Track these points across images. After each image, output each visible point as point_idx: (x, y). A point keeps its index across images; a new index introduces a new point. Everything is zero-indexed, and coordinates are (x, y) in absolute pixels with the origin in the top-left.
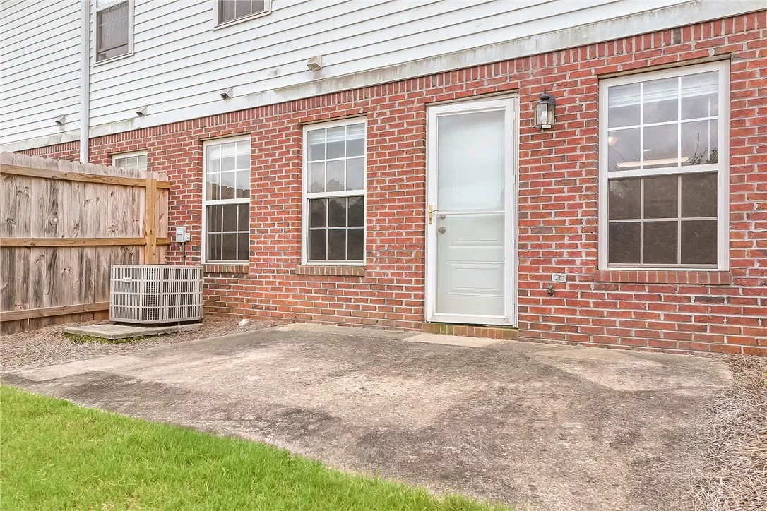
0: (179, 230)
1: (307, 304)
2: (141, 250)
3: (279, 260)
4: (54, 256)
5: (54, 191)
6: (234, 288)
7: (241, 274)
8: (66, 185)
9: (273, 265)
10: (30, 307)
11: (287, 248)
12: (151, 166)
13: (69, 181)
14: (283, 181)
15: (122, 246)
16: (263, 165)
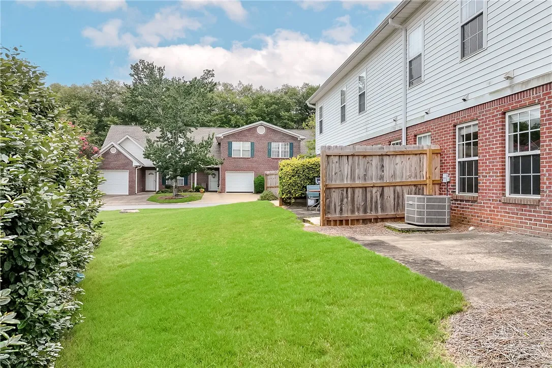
0: (445, 176)
1: (508, 221)
2: (425, 187)
3: (493, 193)
4: (383, 191)
5: (382, 160)
6: (471, 209)
7: (474, 201)
8: (388, 157)
9: (490, 197)
10: (373, 213)
11: (497, 187)
12: (433, 141)
13: (389, 155)
14: (494, 147)
15: (415, 185)
16: (484, 138)
